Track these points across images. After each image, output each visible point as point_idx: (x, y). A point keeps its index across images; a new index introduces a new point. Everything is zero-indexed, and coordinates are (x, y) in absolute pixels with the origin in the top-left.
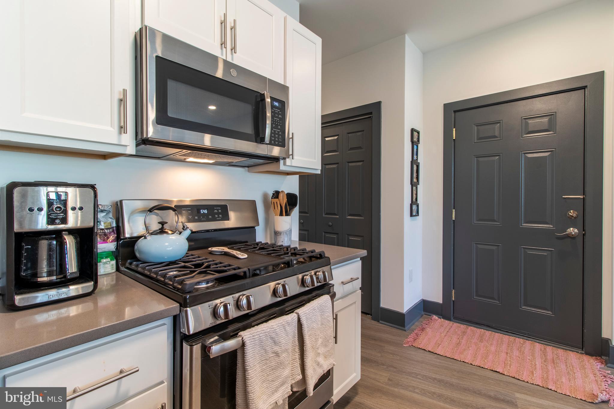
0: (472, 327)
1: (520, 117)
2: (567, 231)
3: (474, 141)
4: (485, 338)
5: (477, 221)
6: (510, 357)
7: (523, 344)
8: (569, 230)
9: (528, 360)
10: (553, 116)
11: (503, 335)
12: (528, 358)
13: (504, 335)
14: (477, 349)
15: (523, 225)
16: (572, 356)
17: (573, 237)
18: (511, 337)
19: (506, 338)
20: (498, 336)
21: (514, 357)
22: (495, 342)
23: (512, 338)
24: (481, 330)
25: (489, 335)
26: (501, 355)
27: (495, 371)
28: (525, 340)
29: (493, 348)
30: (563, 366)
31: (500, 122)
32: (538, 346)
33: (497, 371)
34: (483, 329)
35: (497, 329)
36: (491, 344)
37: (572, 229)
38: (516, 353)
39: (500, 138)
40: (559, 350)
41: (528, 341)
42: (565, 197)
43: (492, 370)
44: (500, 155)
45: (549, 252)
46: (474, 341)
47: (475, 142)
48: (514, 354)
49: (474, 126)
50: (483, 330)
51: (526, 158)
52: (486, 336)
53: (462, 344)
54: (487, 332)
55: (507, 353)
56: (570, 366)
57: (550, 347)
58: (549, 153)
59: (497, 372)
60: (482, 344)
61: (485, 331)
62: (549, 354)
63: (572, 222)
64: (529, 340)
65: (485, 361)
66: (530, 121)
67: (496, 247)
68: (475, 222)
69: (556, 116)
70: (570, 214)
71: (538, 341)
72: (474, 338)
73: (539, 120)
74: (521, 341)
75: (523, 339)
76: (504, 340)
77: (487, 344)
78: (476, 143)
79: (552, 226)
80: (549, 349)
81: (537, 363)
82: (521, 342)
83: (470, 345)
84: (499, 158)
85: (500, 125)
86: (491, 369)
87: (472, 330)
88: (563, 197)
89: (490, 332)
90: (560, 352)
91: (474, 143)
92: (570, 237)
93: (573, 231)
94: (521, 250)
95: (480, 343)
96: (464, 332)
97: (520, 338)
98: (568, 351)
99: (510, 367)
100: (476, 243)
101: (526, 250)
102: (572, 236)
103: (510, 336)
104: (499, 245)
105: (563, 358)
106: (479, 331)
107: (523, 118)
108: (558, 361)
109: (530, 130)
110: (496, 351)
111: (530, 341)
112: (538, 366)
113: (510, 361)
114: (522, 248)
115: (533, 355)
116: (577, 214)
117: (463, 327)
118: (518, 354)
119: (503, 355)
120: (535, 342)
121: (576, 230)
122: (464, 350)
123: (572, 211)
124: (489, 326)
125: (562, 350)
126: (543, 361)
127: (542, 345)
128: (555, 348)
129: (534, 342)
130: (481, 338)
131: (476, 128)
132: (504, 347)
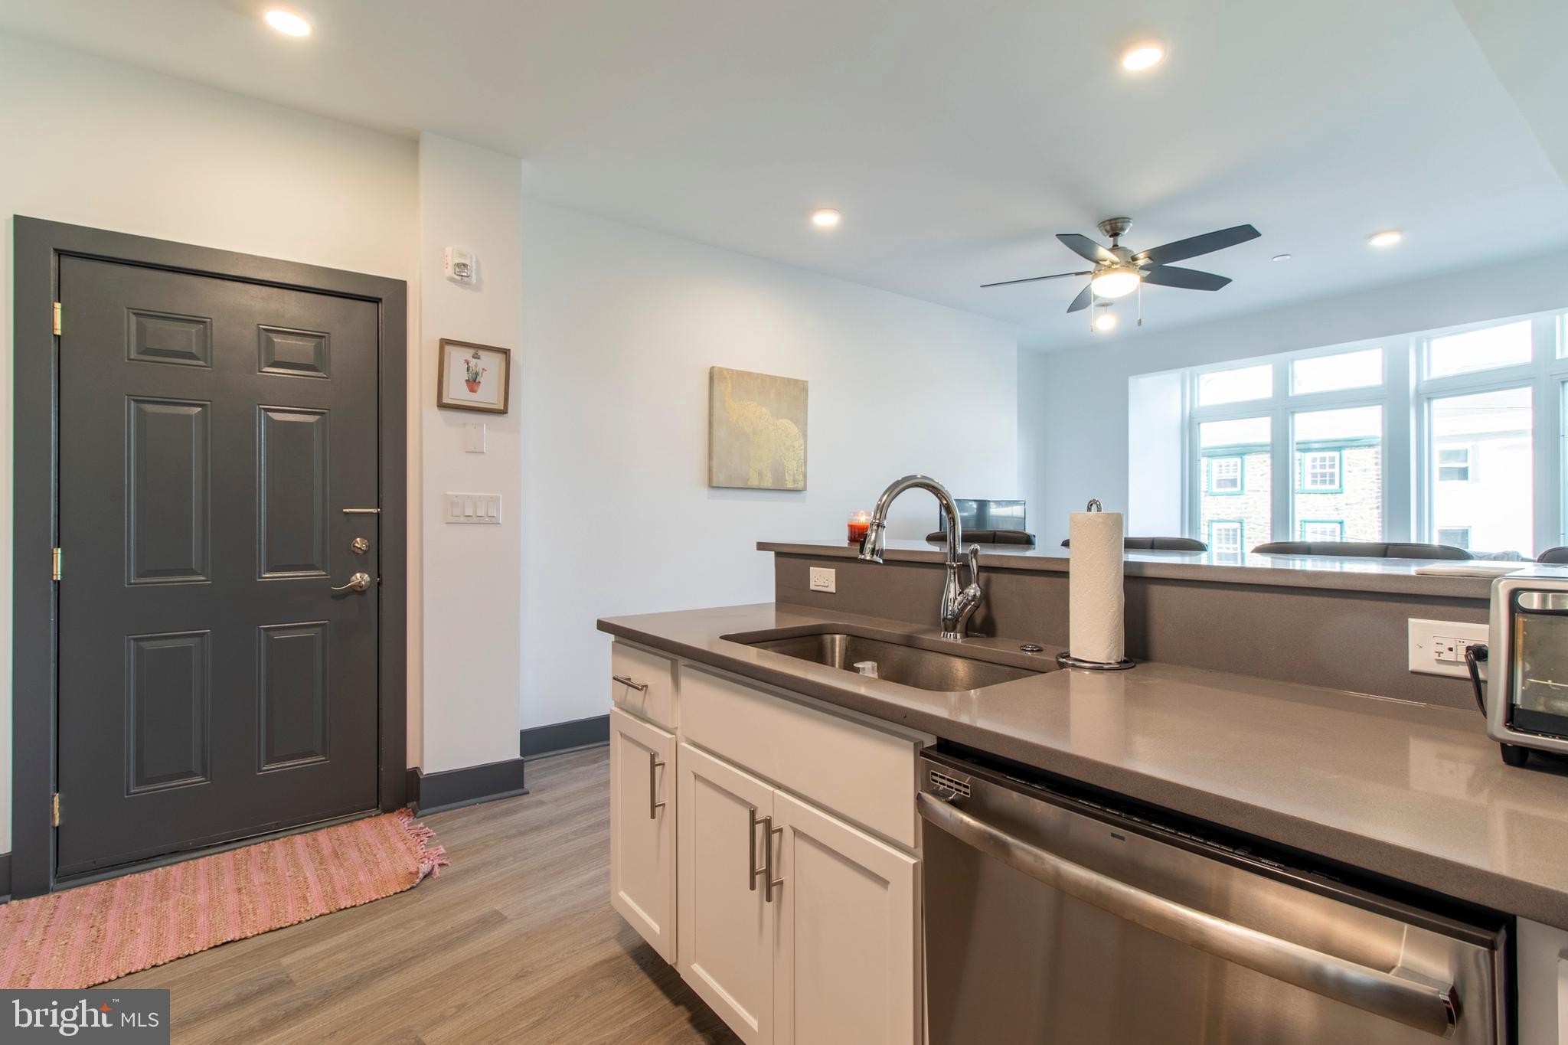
0: (125, 877)
1: (256, 323)
2: (351, 580)
3: (128, 356)
4: (172, 884)
5: (139, 576)
6: (249, 894)
7: (269, 853)
8: (353, 578)
9: (288, 879)
10: (324, 339)
11: (216, 856)
12: (287, 874)
13: (222, 855)
14: (159, 922)
15: (264, 576)
16: (364, 827)
17: (362, 591)
18: (238, 851)
19: (225, 860)
20: (203, 864)
21: (259, 890)
22: (202, 882)
23: (241, 853)
24: (154, 871)
25: (183, 873)
26: (225, 900)
27: (224, 944)
28: (271, 842)
29: (202, 898)
30: (354, 854)
31: (205, 322)
32: (300, 841)
33: (229, 940)
34: (161, 866)
35: (198, 850)
36: (194, 891)
37: (358, 575)
38: (258, 878)
39: (206, 362)
40: (340, 828)
41: (277, 841)
42: (347, 510)
43: (216, 946)
44: (205, 405)
45: (319, 629)
46: (143, 908)
47: (132, 357)
48: (257, 883)
49: (128, 312)
50: (160, 869)
51: (269, 420)
52: (175, 879)
53: (110, 933)
54: (174, 868)
55: (239, 890)
56: (365, 848)
57: (322, 831)
58: (317, 417)
59: (228, 943)
60: (171, 903)
61: (168, 868)
62: (324, 846)
63: (360, 561)
64: (278, 839)
65: (191, 936)
66: (278, 340)
67: (197, 639)
68: (133, 581)
69: (329, 342)
70: (356, 545)
71: (297, 831)
72: (142, 900)
73: (296, 340)
74: (264, 847)
75: (265, 842)
76: (224, 864)
77: (183, 895)
78: (133, 360)
79: (324, 573)
80: (322, 836)
81: (308, 875)
82: (264, 850)
83: (133, 923)
84: (204, 414)
85: (205, 329)
86: (212, 945)
87: (123, 886)
88: (344, 510)
89: (182, 865)
90: (343, 830)
91: (129, 359)
92: (358, 591)
93: (361, 578)
94: (260, 633)
95: (165, 903)
96: (105, 901)
97: (259, 843)
98: (356, 823)
99: (255, 914)
100: (136, 640)
101: (271, 633)
102: (359, 589)
103: (235, 849)
104: (204, 634)
105: (350, 839)
106: (148, 876)
107: (261, 326)
108: (343, 850)
109: (278, 358)
110: (211, 899)
111: (281, 840)
112: (312, 879)
113: (251, 902)
114: (262, 631)
115: (296, 864)
116: (367, 544)
117: (95, 890)
118: (265, 878)
119: (231, 899)
120: (292, 835)
121: (366, 577)
122: (122, 944)
123: (358, 539)
124: (178, 851)
125: (345, 826)
126: (317, 864)
127: (308, 835)
128: (332, 828)
129: (290, 837)
130: (163, 892)
131: (133, 318)
132: (228, 880)
